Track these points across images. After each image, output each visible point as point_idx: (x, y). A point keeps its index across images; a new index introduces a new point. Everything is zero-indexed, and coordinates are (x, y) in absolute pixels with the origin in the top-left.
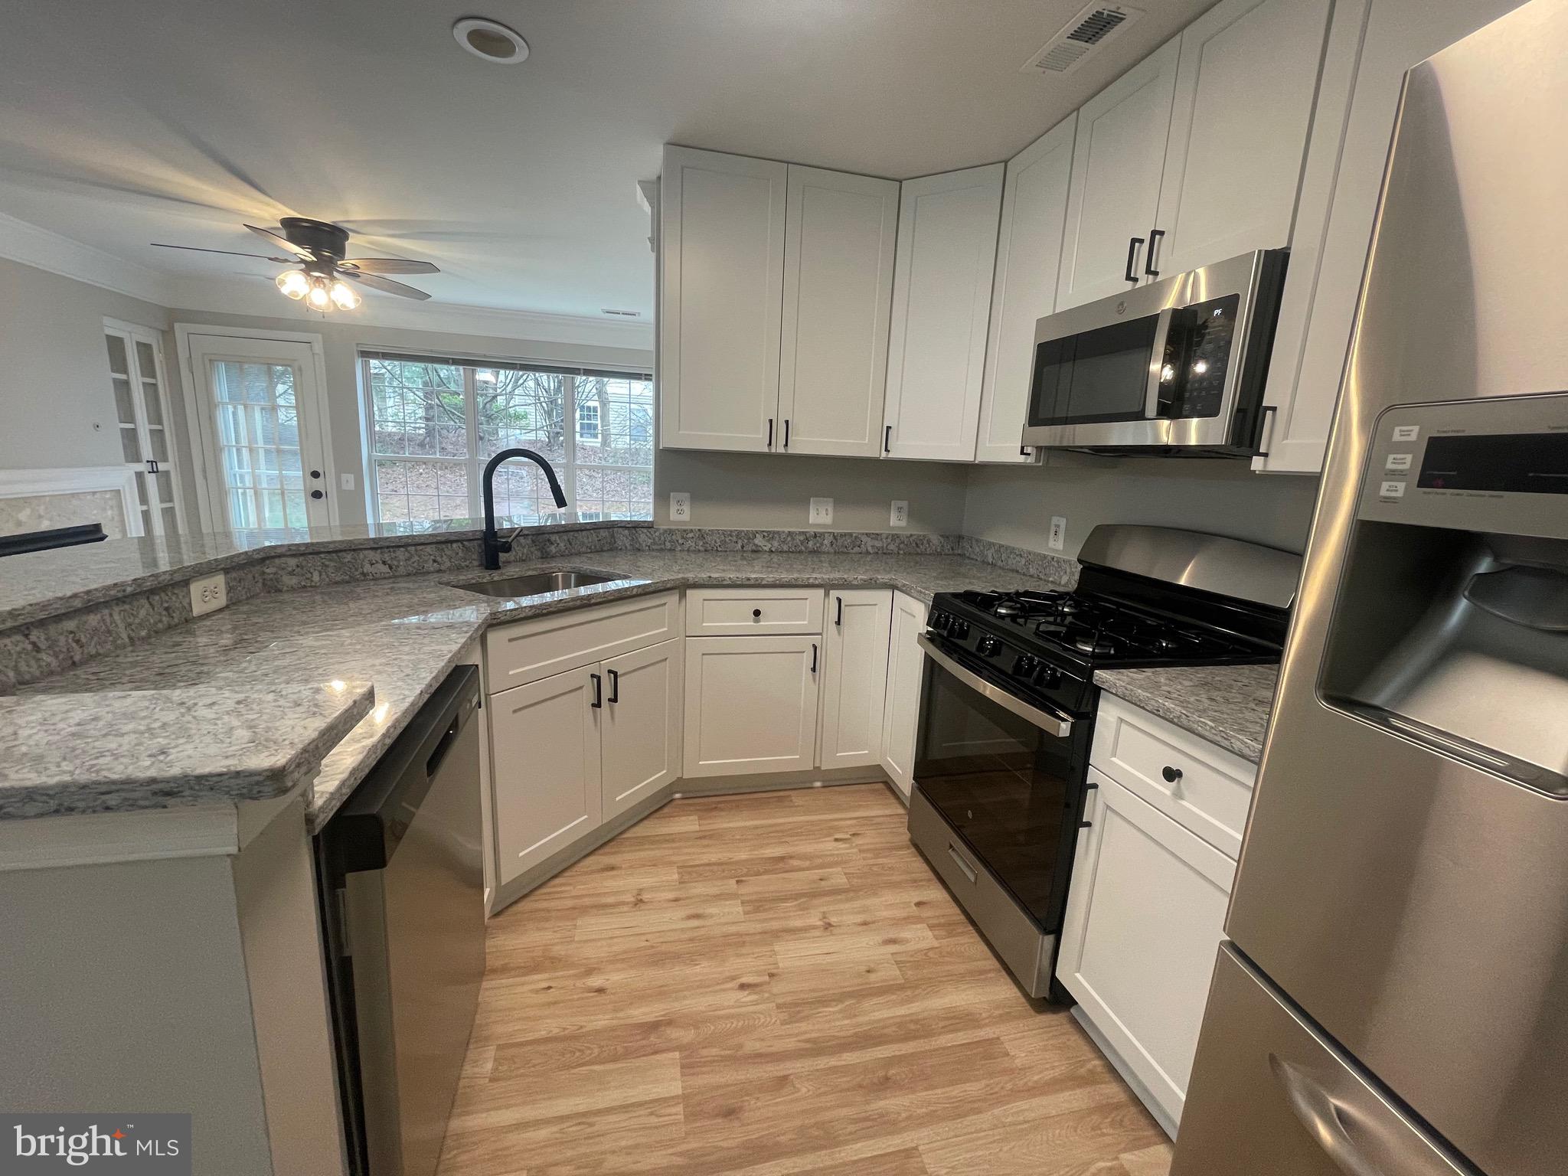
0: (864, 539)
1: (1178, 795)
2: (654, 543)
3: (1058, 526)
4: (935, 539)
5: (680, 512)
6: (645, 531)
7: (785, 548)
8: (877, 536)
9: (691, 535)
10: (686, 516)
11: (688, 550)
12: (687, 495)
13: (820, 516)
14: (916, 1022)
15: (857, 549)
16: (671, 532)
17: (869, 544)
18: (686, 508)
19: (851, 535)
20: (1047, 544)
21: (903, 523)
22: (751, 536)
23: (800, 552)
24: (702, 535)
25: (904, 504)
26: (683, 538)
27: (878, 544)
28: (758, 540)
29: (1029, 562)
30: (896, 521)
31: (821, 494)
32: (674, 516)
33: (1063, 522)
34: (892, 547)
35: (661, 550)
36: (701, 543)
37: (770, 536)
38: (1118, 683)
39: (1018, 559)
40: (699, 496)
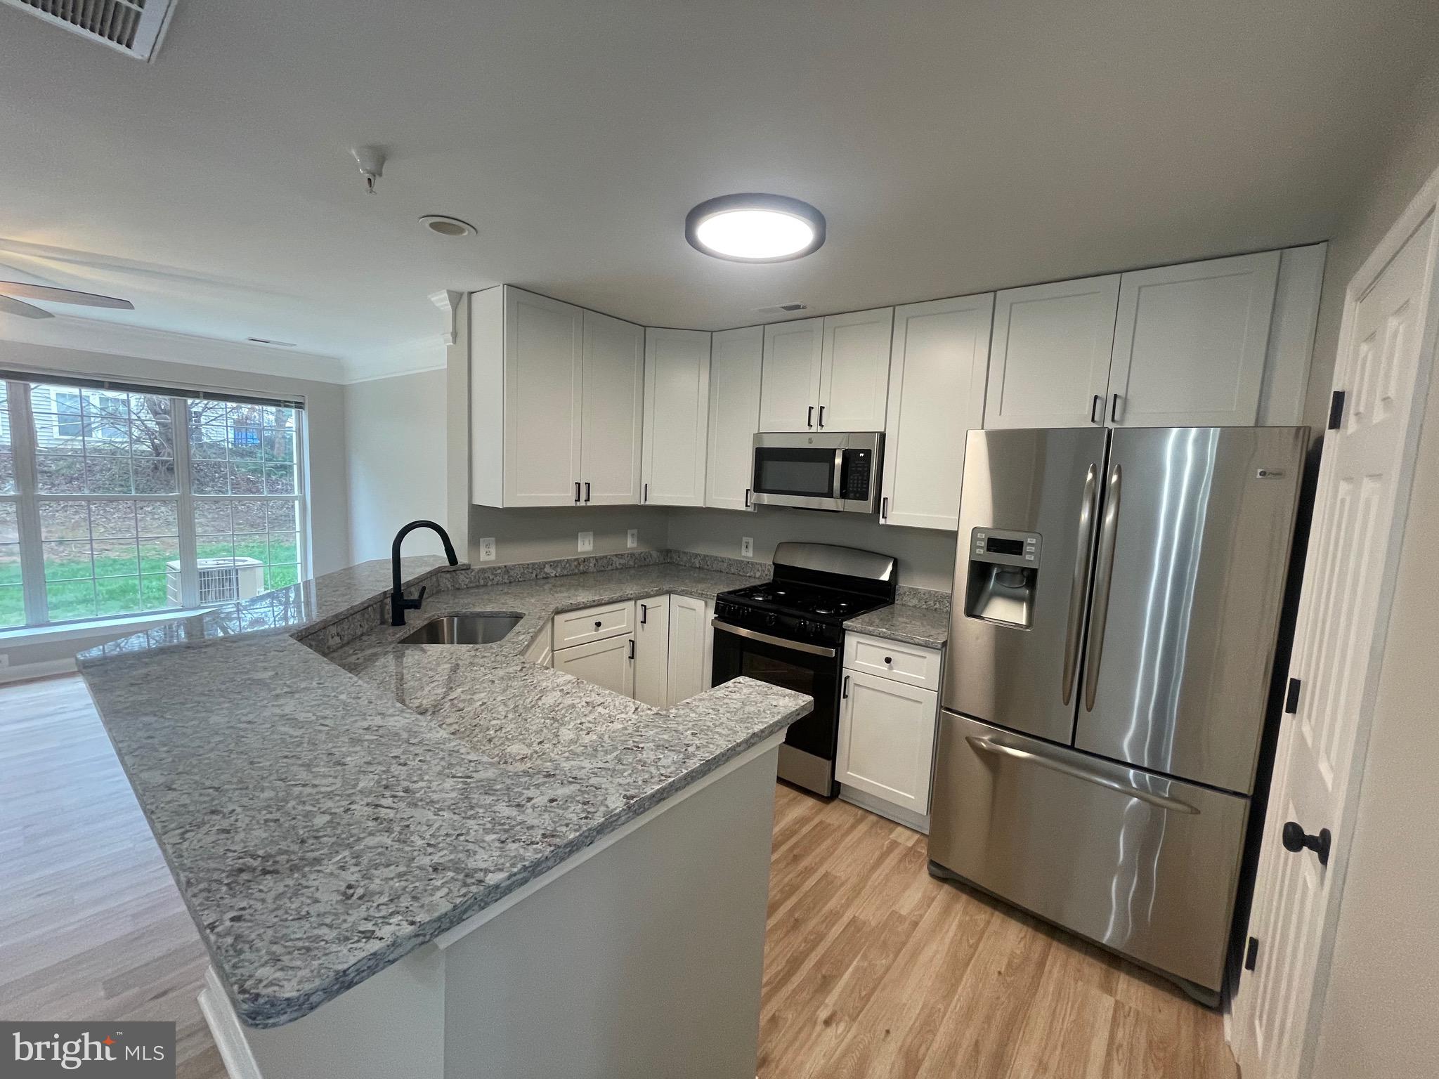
0: (615, 559)
1: (891, 668)
2: (471, 582)
3: (747, 543)
4: (654, 554)
5: (488, 554)
6: (463, 572)
7: (565, 573)
8: (621, 556)
9: (499, 571)
10: (493, 557)
11: (497, 584)
12: (493, 539)
13: (585, 546)
14: (787, 830)
15: (610, 567)
16: (483, 571)
17: (618, 562)
18: (493, 550)
19: (606, 557)
20: (741, 553)
21: (635, 545)
22: (542, 566)
23: (575, 574)
24: (507, 570)
25: (635, 531)
26: (493, 574)
27: (622, 561)
28: (547, 569)
29: (730, 565)
30: (631, 543)
31: (585, 530)
32: (483, 557)
33: (751, 541)
34: (631, 563)
35: (477, 587)
36: (506, 577)
37: (554, 564)
38: (858, 626)
39: (721, 564)
40: (501, 540)
